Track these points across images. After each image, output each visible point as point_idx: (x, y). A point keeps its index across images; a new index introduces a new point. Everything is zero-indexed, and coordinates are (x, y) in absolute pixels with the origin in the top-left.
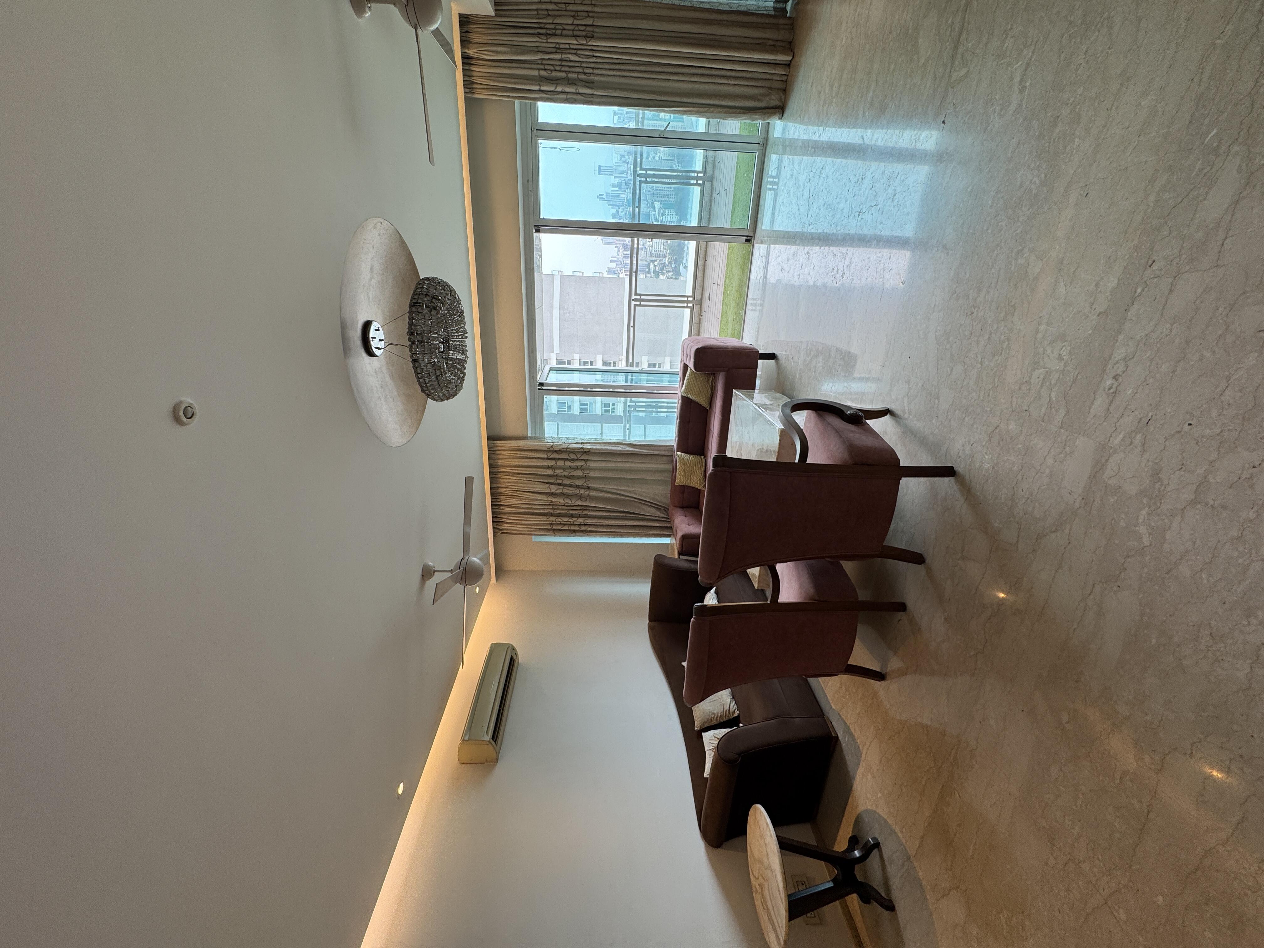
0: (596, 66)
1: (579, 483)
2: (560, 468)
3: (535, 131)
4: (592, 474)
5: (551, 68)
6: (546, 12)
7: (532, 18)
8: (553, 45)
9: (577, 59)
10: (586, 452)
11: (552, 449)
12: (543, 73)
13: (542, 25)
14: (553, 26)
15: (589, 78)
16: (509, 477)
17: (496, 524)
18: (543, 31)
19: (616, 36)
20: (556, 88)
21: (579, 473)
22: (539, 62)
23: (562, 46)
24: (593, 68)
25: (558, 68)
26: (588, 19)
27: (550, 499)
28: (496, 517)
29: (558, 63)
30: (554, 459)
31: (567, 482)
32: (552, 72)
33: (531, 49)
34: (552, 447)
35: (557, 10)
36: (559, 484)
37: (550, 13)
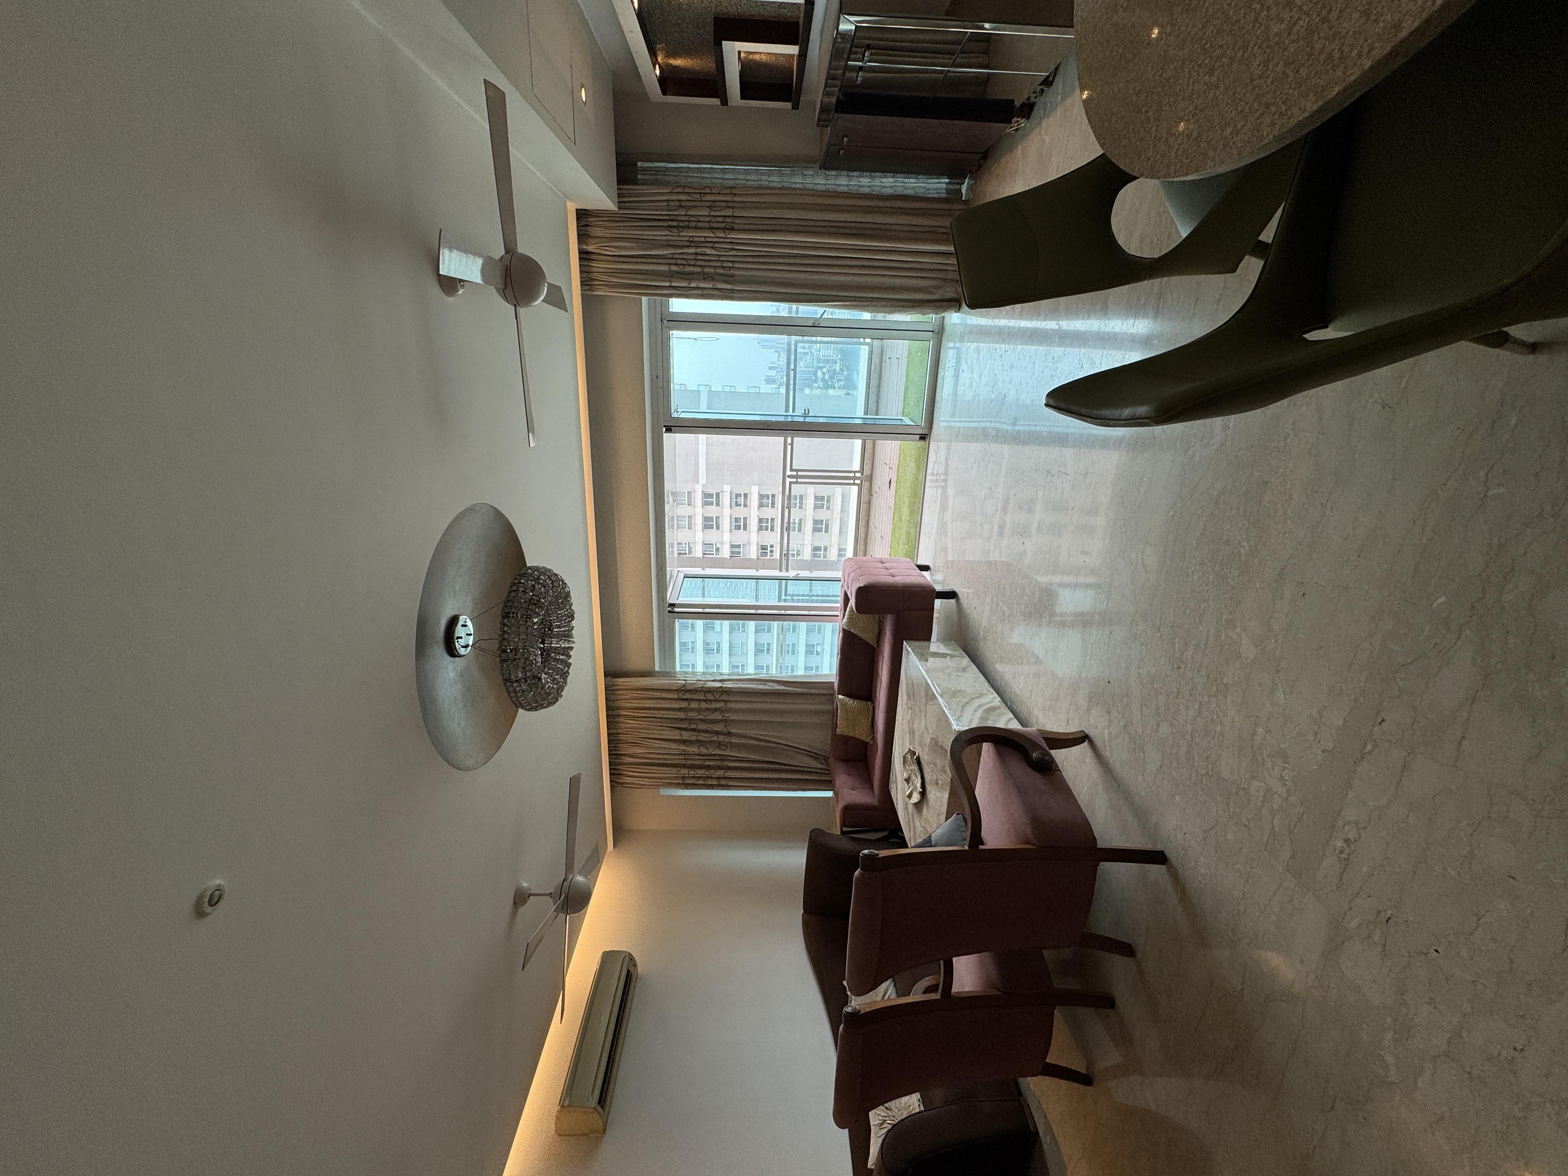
0: (737, 259)
1: (718, 728)
2: (692, 710)
3: (665, 322)
4: (733, 717)
5: (684, 262)
6: (678, 203)
7: (661, 210)
8: (687, 239)
9: (714, 252)
10: (725, 691)
11: (684, 688)
12: (674, 268)
13: (672, 217)
14: (686, 218)
15: (728, 272)
16: (630, 722)
17: (614, 776)
18: (676, 224)
19: (760, 227)
20: (689, 284)
21: (717, 716)
22: (670, 256)
23: (696, 239)
24: (732, 262)
25: (692, 263)
26: (728, 210)
27: (682, 747)
28: (615, 769)
29: (693, 257)
30: (686, 700)
31: (701, 727)
32: (684, 268)
33: (662, 243)
34: (684, 686)
35: (691, 201)
36: (694, 730)
37: (683, 204)
